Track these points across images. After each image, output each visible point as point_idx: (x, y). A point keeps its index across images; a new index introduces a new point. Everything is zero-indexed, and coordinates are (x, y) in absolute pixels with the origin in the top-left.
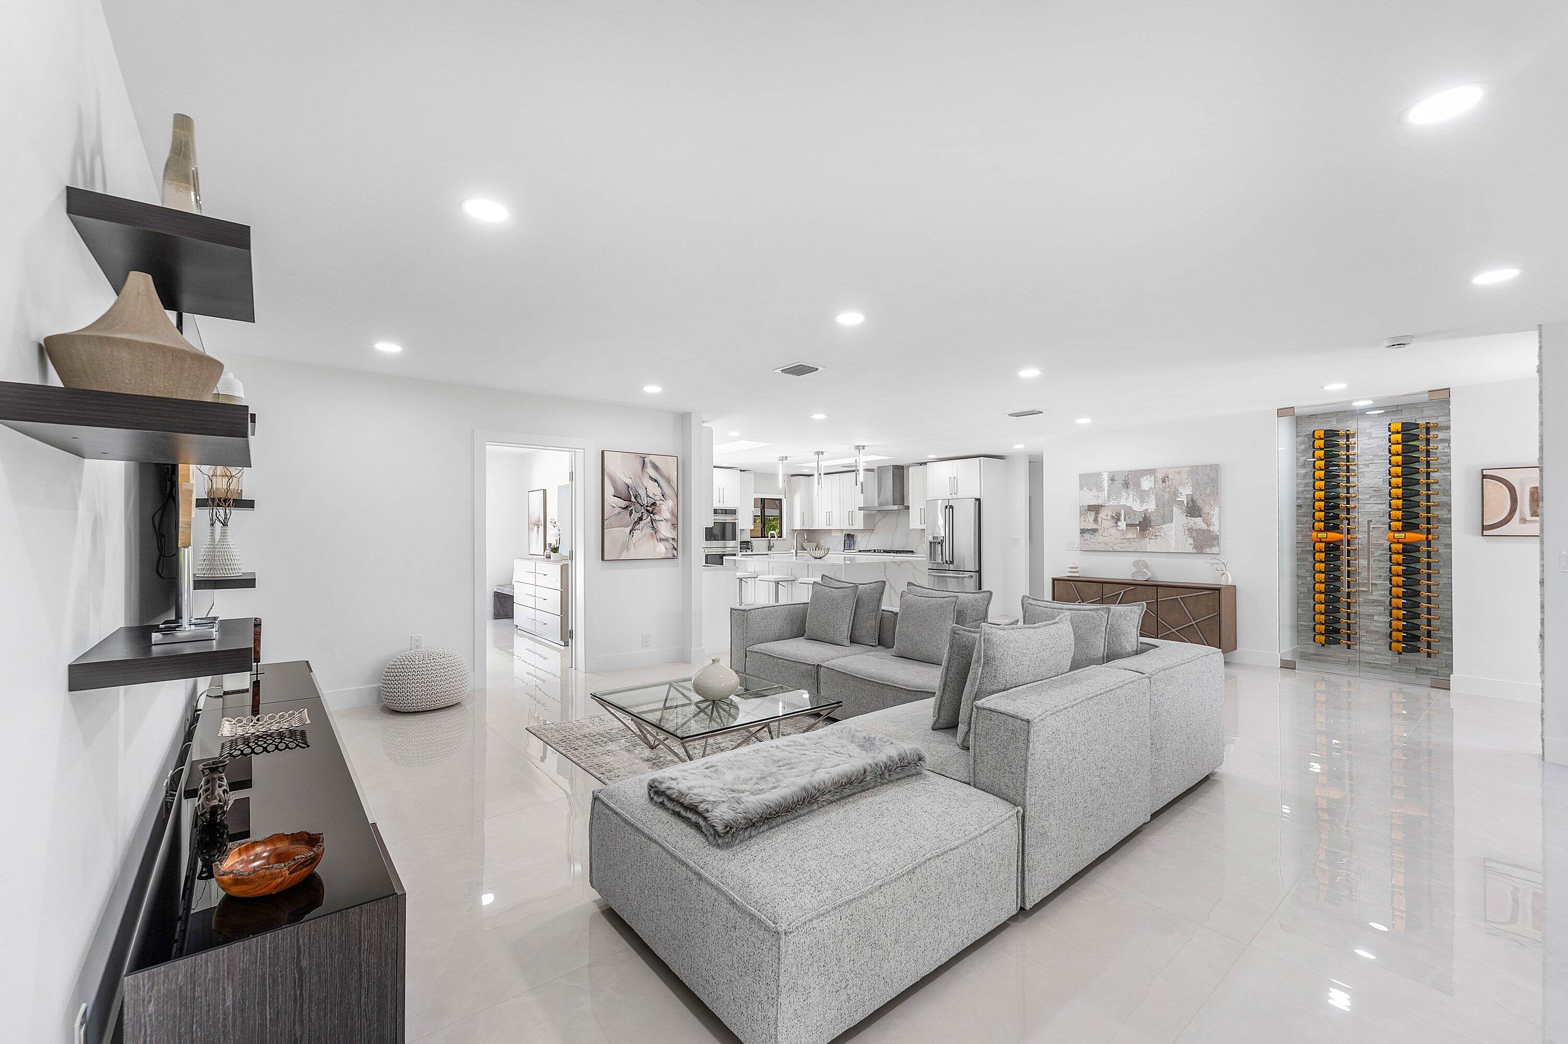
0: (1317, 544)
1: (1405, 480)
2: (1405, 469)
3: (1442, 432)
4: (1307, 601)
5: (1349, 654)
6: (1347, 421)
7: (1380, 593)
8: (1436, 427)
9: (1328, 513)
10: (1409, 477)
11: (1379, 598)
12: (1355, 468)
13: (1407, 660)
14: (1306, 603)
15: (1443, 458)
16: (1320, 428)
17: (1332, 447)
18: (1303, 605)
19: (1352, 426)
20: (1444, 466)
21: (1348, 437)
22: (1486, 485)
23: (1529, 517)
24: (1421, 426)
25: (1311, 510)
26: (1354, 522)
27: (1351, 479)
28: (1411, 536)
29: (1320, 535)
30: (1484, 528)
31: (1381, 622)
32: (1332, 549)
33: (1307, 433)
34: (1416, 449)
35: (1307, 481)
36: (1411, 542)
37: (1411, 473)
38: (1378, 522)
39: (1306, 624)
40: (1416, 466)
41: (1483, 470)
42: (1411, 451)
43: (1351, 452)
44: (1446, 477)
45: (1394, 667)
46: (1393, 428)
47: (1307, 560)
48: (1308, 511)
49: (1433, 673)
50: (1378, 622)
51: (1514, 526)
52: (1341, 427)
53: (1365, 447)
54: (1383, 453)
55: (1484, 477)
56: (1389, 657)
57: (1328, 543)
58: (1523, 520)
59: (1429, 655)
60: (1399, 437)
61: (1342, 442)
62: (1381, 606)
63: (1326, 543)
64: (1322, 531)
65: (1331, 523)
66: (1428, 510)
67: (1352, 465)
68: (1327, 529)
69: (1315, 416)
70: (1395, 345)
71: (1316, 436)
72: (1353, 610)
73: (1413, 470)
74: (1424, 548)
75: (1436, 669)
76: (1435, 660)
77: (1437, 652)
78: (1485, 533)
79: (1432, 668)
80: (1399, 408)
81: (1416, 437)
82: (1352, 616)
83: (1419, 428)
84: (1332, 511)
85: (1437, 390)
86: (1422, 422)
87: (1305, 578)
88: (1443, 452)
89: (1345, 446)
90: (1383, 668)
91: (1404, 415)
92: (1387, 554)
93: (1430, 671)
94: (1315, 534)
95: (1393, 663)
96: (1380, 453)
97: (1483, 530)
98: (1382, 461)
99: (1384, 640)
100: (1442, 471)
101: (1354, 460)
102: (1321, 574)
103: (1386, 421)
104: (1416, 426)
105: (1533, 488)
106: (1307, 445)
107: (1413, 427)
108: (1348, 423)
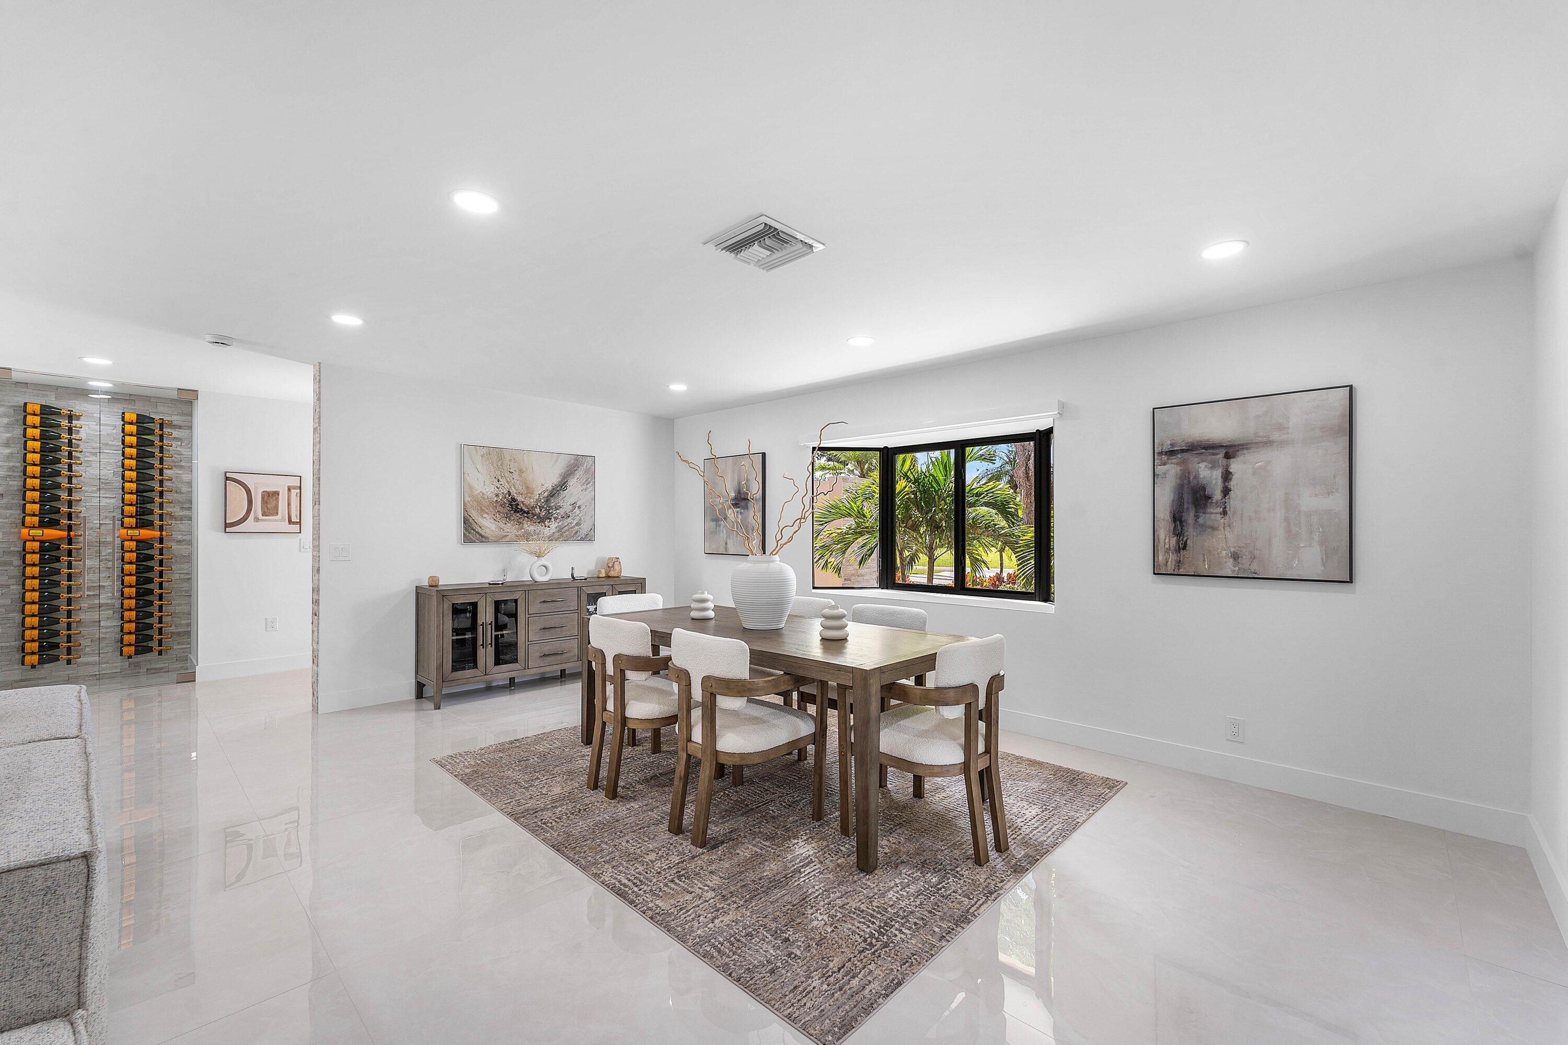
0: (28, 544)
1: (139, 474)
2: (139, 463)
3: (175, 431)
4: (11, 615)
5: (70, 671)
6: (70, 400)
7: (109, 595)
8: (171, 425)
9: (44, 505)
10: (142, 471)
11: (106, 601)
12: (78, 455)
13: (138, 663)
14: (8, 619)
15: (175, 456)
16: (35, 402)
17: (50, 427)
18: (5, 622)
19: (78, 407)
20: (177, 464)
21: (70, 418)
22: (229, 486)
23: (261, 517)
24: (156, 421)
25: (18, 501)
26: (77, 517)
27: (74, 467)
28: (145, 533)
29: (33, 532)
30: (227, 525)
31: (111, 627)
32: (49, 551)
33: (13, 404)
34: (152, 443)
35: (11, 464)
36: (144, 540)
37: (145, 468)
38: (106, 517)
39: (8, 644)
40: (151, 461)
41: (226, 472)
42: (146, 444)
43: (74, 436)
44: (177, 475)
45: (123, 673)
46: (128, 417)
47: (11, 564)
48: (14, 502)
49: (164, 670)
50: (107, 627)
51: (249, 525)
52: (64, 405)
53: (92, 433)
54: (114, 443)
55: (227, 479)
56: (119, 663)
57: (43, 542)
58: (257, 519)
59: (160, 653)
60: (133, 428)
61: (65, 423)
62: (109, 609)
63: (42, 542)
64: (36, 527)
65: (48, 519)
66: (161, 506)
67: (74, 451)
68: (42, 525)
69: (24, 385)
70: (219, 343)
71: (30, 408)
72: (75, 618)
73: (146, 465)
74: (157, 545)
75: (167, 665)
76: (166, 657)
77: (170, 648)
78: (228, 530)
79: (163, 665)
80: (132, 398)
81: (151, 432)
82: (74, 625)
83: (154, 423)
84: (48, 503)
85: (186, 390)
86: (157, 417)
87: (8, 586)
88: (175, 450)
89: (67, 428)
90: (112, 676)
91: (136, 406)
92: (120, 552)
93: (161, 668)
94: (25, 531)
95: (123, 669)
96: (110, 443)
97: (226, 527)
98: (112, 451)
99: (112, 646)
100: (175, 469)
101: (78, 446)
102: (34, 580)
103: (118, 409)
104: (151, 421)
105: (264, 491)
106: (13, 419)
107: (147, 420)
108: (71, 403)
